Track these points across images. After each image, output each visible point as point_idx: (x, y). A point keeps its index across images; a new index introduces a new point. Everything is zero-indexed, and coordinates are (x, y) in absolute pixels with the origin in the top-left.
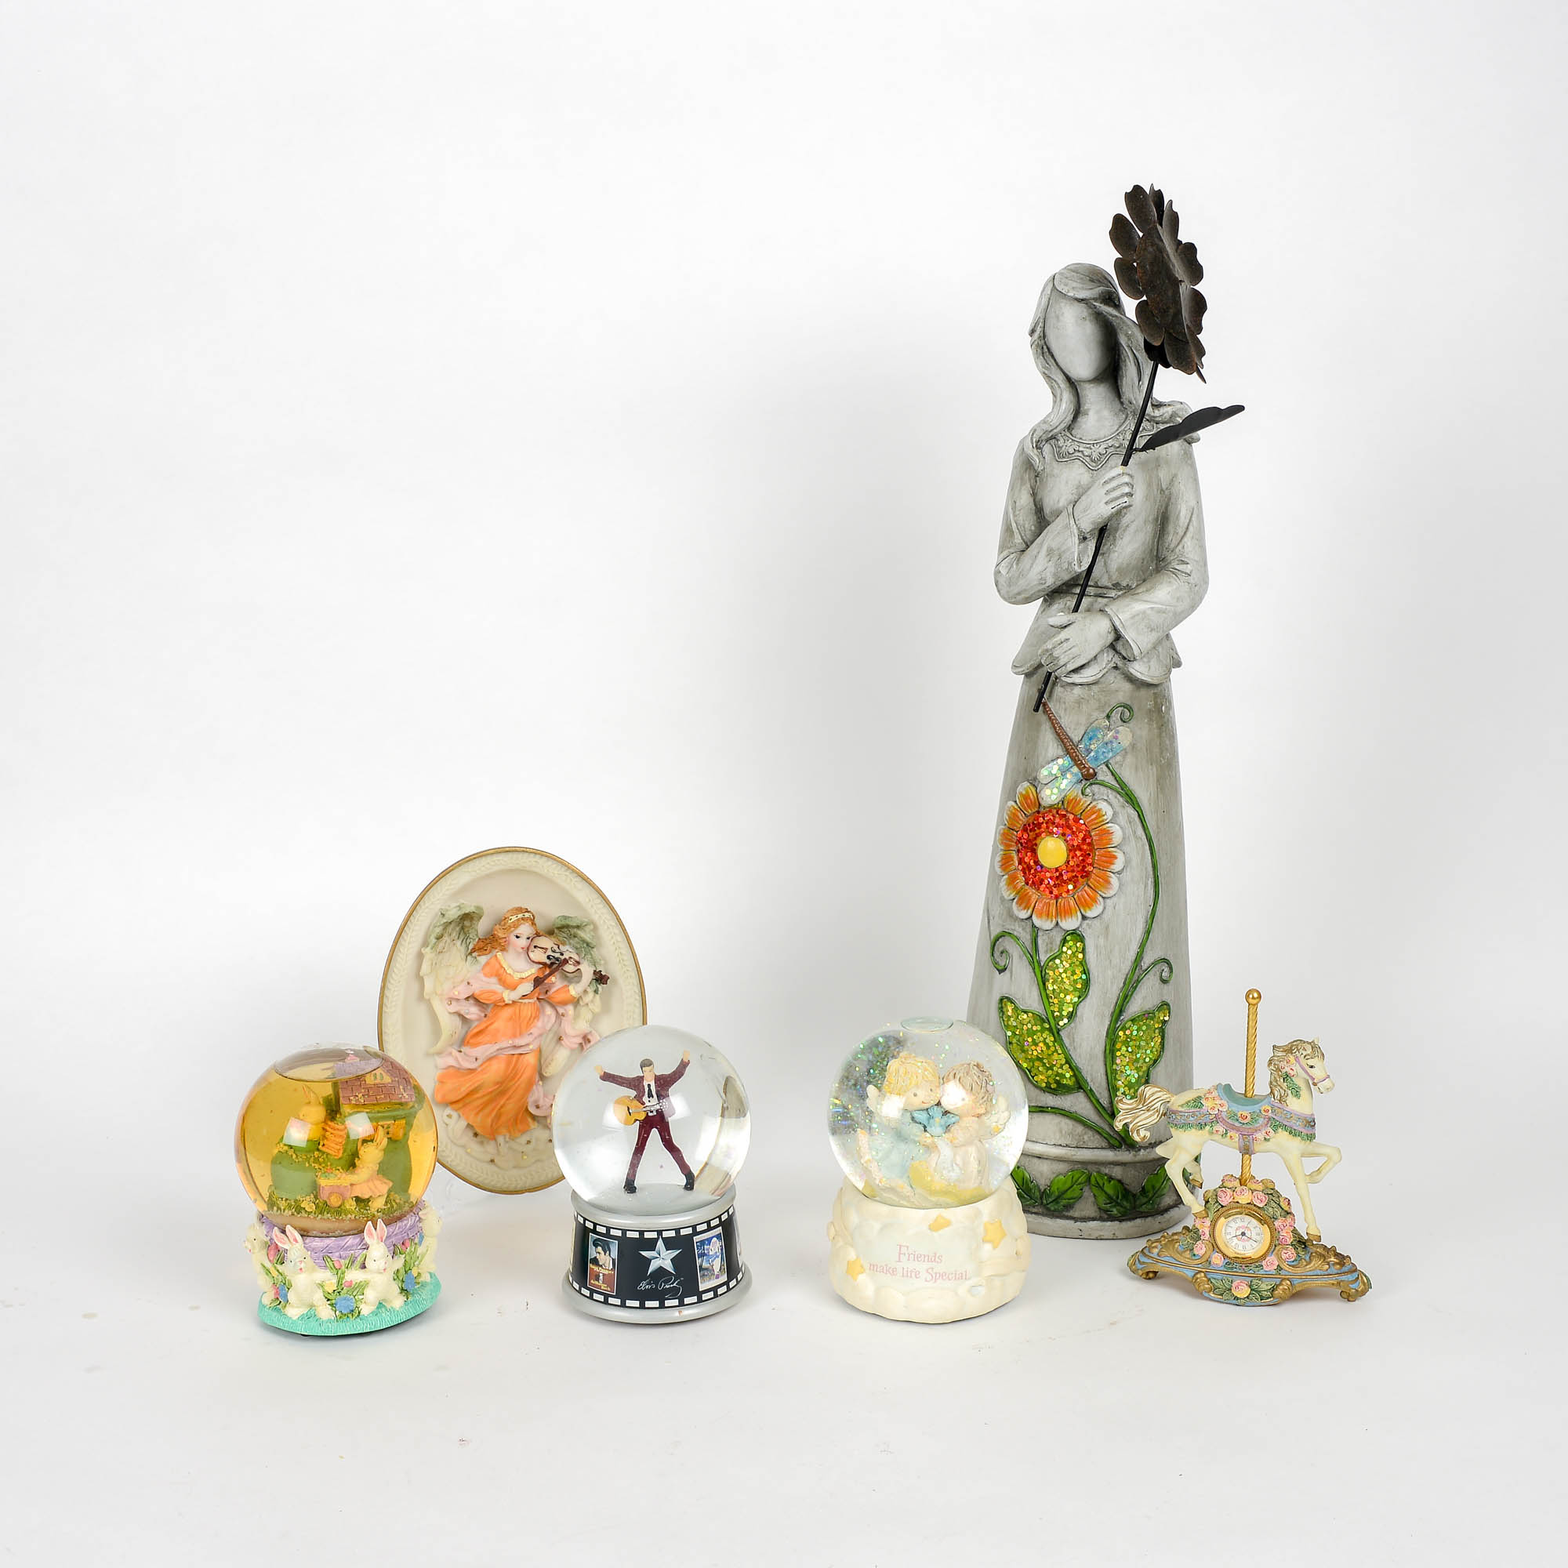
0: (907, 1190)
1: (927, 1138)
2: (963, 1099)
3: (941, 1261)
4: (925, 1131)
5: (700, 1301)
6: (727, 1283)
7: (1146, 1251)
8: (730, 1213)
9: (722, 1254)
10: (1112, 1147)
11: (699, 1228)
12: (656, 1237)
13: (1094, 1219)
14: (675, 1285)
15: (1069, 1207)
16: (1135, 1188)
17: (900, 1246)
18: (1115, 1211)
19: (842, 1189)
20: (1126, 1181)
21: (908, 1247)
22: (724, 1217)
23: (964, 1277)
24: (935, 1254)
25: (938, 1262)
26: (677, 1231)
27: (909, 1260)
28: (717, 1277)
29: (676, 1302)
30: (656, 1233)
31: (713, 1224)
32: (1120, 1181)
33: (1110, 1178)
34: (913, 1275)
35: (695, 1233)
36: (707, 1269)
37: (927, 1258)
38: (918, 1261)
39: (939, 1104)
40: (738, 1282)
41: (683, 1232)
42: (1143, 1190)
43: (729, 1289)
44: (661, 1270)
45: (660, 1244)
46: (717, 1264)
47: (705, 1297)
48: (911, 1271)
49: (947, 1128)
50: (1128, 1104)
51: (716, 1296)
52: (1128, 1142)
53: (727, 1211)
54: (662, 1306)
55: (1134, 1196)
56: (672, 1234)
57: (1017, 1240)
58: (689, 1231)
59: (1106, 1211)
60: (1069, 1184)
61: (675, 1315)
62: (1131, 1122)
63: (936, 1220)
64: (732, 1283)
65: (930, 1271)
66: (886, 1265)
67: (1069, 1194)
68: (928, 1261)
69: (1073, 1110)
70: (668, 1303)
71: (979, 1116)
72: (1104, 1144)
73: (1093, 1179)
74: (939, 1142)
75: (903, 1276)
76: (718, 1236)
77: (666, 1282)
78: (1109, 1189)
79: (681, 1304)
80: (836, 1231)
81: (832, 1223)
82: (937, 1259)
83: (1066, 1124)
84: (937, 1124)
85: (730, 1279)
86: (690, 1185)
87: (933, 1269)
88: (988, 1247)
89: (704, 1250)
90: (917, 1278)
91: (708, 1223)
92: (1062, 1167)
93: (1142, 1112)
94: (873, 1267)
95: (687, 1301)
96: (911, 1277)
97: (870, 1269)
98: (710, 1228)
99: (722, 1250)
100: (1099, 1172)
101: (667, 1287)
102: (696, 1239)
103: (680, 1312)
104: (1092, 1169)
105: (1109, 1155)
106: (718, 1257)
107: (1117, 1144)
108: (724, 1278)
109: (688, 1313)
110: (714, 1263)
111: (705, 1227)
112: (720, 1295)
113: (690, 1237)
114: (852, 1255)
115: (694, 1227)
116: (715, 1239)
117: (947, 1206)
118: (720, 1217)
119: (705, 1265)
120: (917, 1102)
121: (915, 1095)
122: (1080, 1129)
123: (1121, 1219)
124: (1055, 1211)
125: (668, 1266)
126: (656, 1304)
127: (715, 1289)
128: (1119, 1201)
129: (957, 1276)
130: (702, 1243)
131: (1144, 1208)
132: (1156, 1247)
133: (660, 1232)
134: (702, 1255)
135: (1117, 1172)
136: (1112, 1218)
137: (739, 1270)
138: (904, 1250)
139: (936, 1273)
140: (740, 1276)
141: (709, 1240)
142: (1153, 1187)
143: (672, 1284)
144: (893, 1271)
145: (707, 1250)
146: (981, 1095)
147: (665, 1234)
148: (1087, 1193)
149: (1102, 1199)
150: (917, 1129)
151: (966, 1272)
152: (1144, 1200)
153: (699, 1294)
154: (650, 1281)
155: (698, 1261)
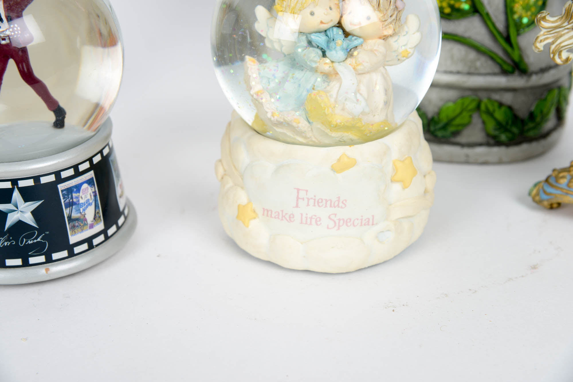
0: (303, 125)
1: (325, 65)
2: (369, 18)
3: (345, 205)
4: (324, 55)
5: (72, 254)
6: (104, 232)
7: (552, 181)
8: (105, 154)
9: (96, 200)
10: (504, 72)
11: (64, 175)
12: (10, 187)
13: (480, 145)
14: (39, 240)
15: (456, 134)
16: (523, 113)
17: (298, 190)
18: (503, 137)
19: (230, 124)
20: (516, 107)
21: (307, 191)
22: (97, 159)
23: (371, 223)
24: (339, 198)
25: (342, 207)
26: (37, 179)
27: (308, 205)
28: (92, 227)
29: (42, 259)
30: (10, 183)
31: (82, 168)
32: (510, 108)
33: (501, 105)
34: (313, 221)
35: (59, 180)
36: (77, 219)
37: (329, 203)
38: (319, 206)
39: (339, 25)
40: (118, 228)
41: (44, 180)
42: (532, 116)
43: (107, 238)
44: (20, 225)
45: (16, 195)
46: (90, 213)
47: (77, 250)
48: (311, 218)
49: (349, 53)
50: (553, 22)
51: (91, 247)
52: (522, 66)
53: (101, 152)
54: (26, 264)
55: (522, 121)
56: (30, 183)
57: (425, 176)
58: (52, 178)
59: (494, 137)
60: (458, 111)
61: (41, 272)
62: (553, 43)
63: (339, 160)
64: (110, 232)
65: (332, 217)
66: (282, 211)
67: (458, 121)
68: (331, 206)
69: (467, 35)
70: (32, 260)
71: (385, 38)
72: (497, 69)
73: (483, 107)
74: (340, 68)
75: (302, 223)
76: (90, 182)
77: (28, 237)
78: (499, 115)
79: (49, 260)
80: (225, 171)
81: (220, 161)
82: (341, 204)
83: (458, 50)
84: (338, 48)
85: (107, 226)
86: (59, 123)
87: (336, 215)
88: (397, 187)
89: (72, 198)
90: (317, 225)
91: (76, 167)
92: (452, 94)
93: (566, 31)
94: (267, 212)
95: (55, 256)
96: (311, 224)
97: (263, 215)
98: (78, 174)
99: (95, 196)
100: (489, 99)
101: (30, 242)
102: (61, 187)
103: (47, 270)
104: (482, 95)
105: (502, 81)
106: (90, 204)
107: (510, 69)
108: (101, 226)
109: (56, 269)
110: (86, 212)
111: (71, 172)
112: (97, 246)
113: (53, 186)
114: (242, 198)
115: (57, 174)
116: (85, 186)
117: (351, 143)
118: (90, 160)
119: (74, 215)
120: (314, 23)
121: (312, 14)
122: (472, 55)
123: (508, 144)
124: (443, 137)
125: (29, 219)
126: (18, 262)
127: (89, 241)
128: (509, 127)
129: (364, 222)
130: (69, 191)
131: (531, 134)
132: (563, 177)
133: (14, 182)
134: (70, 205)
135: (507, 98)
136: (498, 143)
137: (119, 214)
138: (302, 194)
139: (339, 220)
140: (121, 221)
141: (78, 187)
142: (542, 112)
143: (36, 238)
144: (290, 217)
145: (77, 198)
146: (389, 13)
147: (22, 184)
148: (477, 120)
149: (491, 125)
150: (314, 54)
151: (373, 216)
152: (531, 125)
153: (70, 248)
154: (9, 237)
155: (66, 212)
